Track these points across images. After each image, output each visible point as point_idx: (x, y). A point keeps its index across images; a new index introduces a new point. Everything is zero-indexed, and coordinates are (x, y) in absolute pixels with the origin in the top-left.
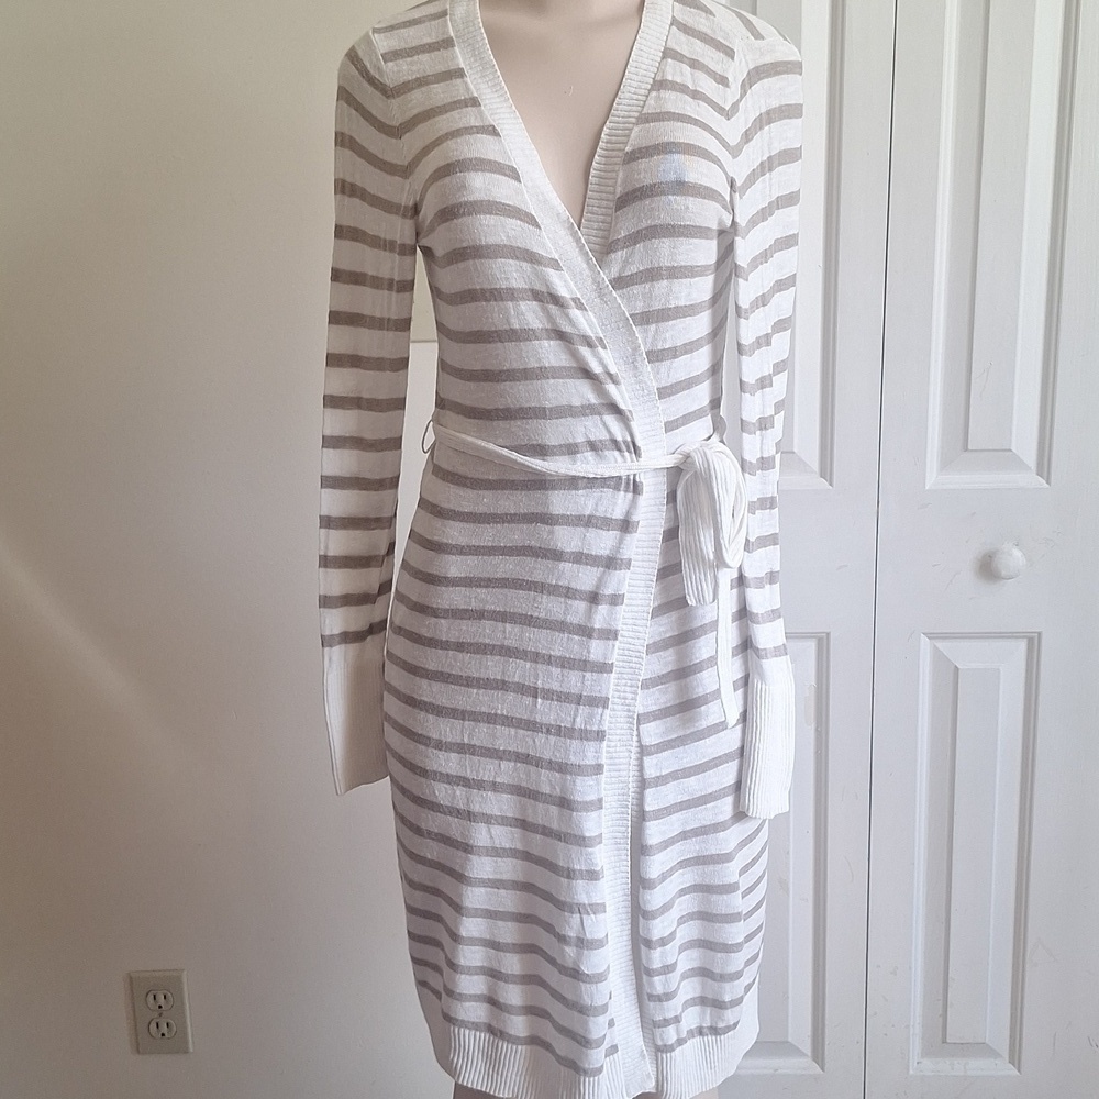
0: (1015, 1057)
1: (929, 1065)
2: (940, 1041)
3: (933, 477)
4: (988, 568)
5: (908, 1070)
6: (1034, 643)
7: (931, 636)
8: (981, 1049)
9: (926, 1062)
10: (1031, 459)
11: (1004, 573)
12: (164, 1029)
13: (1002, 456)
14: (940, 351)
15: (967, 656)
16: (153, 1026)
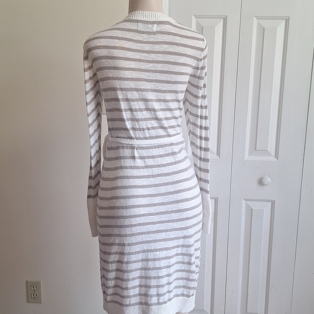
2: (245, 312)
3: (247, 157)
4: (261, 182)
6: (273, 203)
7: (245, 200)
10: (273, 154)
11: (265, 184)
12: (35, 296)
13: (265, 152)
15: (255, 206)
16: (32, 295)
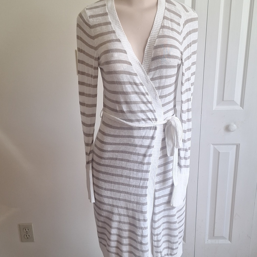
0: (230, 239)
1: (210, 241)
3: (215, 107)
4: (227, 129)
5: (205, 242)
6: (238, 146)
8: (222, 238)
12: (28, 236)
13: (232, 102)
14: (218, 76)
15: (222, 149)
16: (25, 236)
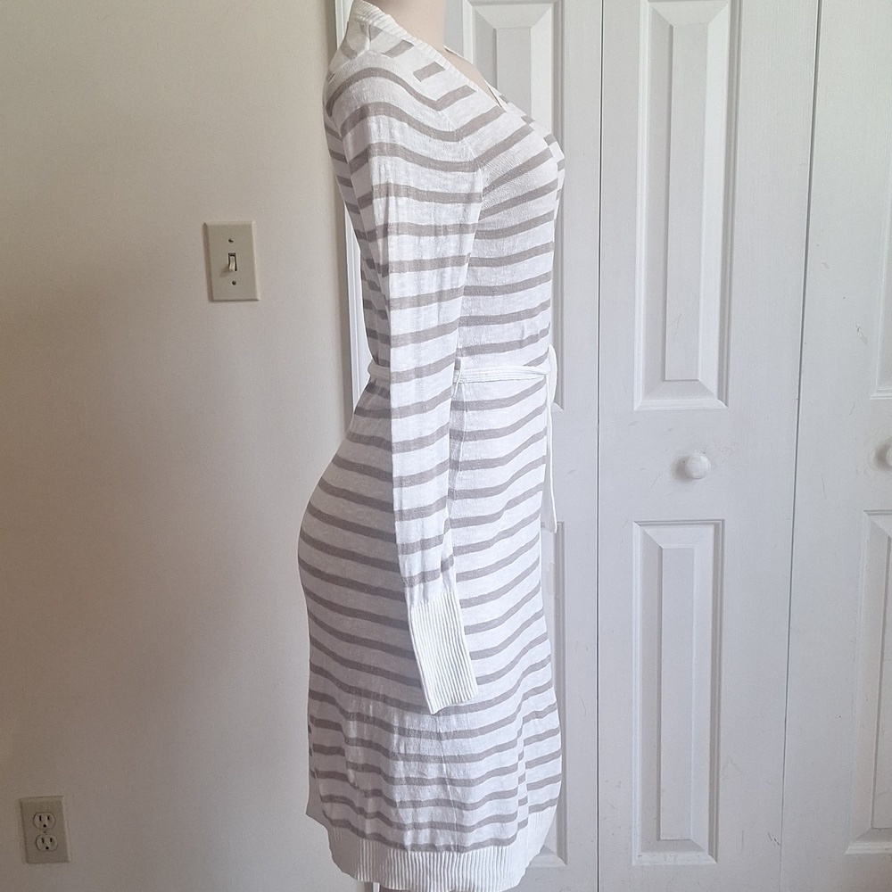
0: (713, 851)
1: (647, 859)
2: (655, 839)
3: (639, 401)
4: (682, 471)
5: (631, 862)
6: (719, 527)
7: (642, 524)
8: (686, 844)
9: (645, 856)
10: (713, 387)
11: (695, 474)
12: (48, 843)
13: (691, 384)
15: (669, 539)
16: (40, 841)
